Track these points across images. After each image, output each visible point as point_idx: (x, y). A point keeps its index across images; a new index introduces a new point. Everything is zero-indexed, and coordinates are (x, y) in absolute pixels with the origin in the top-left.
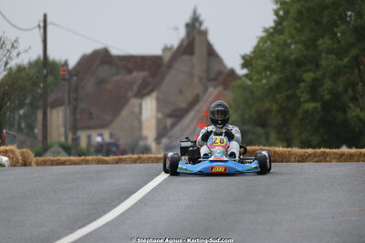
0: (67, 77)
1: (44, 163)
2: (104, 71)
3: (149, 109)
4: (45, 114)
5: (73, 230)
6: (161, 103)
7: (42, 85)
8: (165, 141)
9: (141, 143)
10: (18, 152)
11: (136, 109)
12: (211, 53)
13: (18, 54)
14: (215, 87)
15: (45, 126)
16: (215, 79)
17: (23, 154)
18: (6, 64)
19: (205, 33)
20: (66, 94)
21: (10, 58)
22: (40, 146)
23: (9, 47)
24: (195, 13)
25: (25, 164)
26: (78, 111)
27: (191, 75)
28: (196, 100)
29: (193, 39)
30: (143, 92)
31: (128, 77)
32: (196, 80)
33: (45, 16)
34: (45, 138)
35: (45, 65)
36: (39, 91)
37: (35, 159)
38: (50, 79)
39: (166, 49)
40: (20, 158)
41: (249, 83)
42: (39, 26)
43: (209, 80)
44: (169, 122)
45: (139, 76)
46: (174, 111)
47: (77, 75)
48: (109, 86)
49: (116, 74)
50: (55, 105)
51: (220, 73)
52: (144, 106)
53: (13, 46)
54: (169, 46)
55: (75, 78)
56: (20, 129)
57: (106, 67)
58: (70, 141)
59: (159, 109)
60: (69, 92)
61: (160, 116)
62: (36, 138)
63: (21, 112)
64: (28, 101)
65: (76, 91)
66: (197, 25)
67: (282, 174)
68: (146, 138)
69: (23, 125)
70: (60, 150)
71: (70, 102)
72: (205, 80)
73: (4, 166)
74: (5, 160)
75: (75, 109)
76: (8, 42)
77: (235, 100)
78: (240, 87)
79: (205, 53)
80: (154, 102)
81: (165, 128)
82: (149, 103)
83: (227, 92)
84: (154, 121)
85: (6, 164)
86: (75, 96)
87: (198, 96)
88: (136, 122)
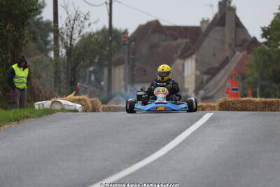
0: (127, 42)
1: (109, 110)
2: (155, 38)
3: (190, 68)
4: (110, 71)
5: (131, 164)
6: (199, 63)
7: (108, 49)
8: (202, 92)
9: (183, 93)
10: (89, 100)
11: (180, 68)
12: (238, 24)
13: (89, 25)
14: (241, 52)
15: (110, 80)
16: (240, 46)
17: (92, 102)
18: (80, 31)
19: (233, 10)
20: (126, 56)
21: (83, 27)
22: (106, 95)
23: (82, 19)
25: (95, 110)
26: (135, 69)
27: (223, 42)
28: (226, 61)
29: (225, 14)
30: (185, 55)
31: (174, 43)
32: (226, 46)
34: (109, 89)
35: (110, 34)
36: (106, 53)
37: (102, 106)
38: (114, 44)
39: (203, 22)
40: (90, 105)
41: (267, 48)
42: (106, 3)
43: (236, 46)
44: (205, 78)
45: (182, 41)
46: (210, 69)
47: (134, 41)
48: (160, 50)
49: (165, 41)
51: (245, 41)
52: (186, 65)
53: (85, 18)
54: (206, 19)
55: (133, 43)
56: (90, 83)
57: (157, 35)
58: (129, 92)
59: (197, 68)
60: (128, 54)
61: (198, 73)
62: (102, 89)
63: (91, 69)
64: (96, 61)
65: (134, 53)
66: (228, 3)
68: (187, 90)
69: (93, 78)
70: (121, 99)
71: (129, 61)
72: (233, 46)
73: (78, 112)
74: (78, 106)
75: (133, 67)
76: (81, 15)
77: (256, 61)
78: (260, 52)
79: (233, 25)
80: (194, 62)
81: (202, 82)
82: (189, 63)
83: (250, 55)
84: (193, 77)
85: (80, 110)
86: (133, 57)
87: (228, 58)
88: (180, 78)
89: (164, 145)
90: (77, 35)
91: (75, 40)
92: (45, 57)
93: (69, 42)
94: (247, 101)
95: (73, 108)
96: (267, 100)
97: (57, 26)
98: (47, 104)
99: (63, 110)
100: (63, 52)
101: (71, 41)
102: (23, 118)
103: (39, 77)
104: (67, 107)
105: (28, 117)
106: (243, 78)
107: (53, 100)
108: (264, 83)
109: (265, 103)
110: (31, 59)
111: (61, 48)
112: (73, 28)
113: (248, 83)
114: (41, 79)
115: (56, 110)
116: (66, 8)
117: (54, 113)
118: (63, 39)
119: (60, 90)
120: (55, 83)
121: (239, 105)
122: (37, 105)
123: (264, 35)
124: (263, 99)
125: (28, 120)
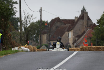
0: (47, 26)
1: (40, 51)
2: (58, 24)
3: (71, 35)
4: (41, 36)
6: (74, 33)
7: (40, 28)
8: (75, 44)
9: (68, 45)
10: (32, 47)
11: (67, 35)
12: (89, 19)
13: (33, 19)
14: (89, 29)
15: (41, 40)
16: (89, 27)
17: (33, 48)
18: (29, 22)
19: (87, 13)
20: (47, 31)
21: (30, 20)
23: (30, 17)
24: (84, 7)
25: (34, 51)
26: (50, 35)
27: (83, 25)
28: (84, 32)
29: (84, 15)
30: (69, 30)
31: (65, 26)
32: (84, 27)
33: (41, 8)
34: (41, 43)
35: (41, 23)
37: (37, 49)
39: (75, 18)
40: (33, 49)
42: (39, 11)
43: (88, 27)
45: (68, 25)
46: (78, 35)
47: (50, 25)
48: (60, 28)
49: (62, 25)
50: (44, 34)
51: (91, 25)
52: (69, 34)
53: (31, 17)
54: (77, 17)
55: (50, 26)
56: (34, 41)
57: (59, 23)
58: (48, 44)
59: (73, 35)
61: (74, 37)
62: (38, 43)
63: (34, 36)
64: (36, 32)
66: (85, 11)
68: (70, 43)
69: (35, 39)
70: (45, 47)
71: (48, 33)
72: (87, 27)
73: (28, 51)
74: (28, 49)
75: (49, 35)
76: (30, 15)
77: (95, 32)
78: (96, 29)
79: (87, 19)
80: (72, 33)
81: (75, 40)
82: (71, 33)
83: (93, 30)
84: (72, 38)
85: (29, 51)
86: (50, 31)
87: (85, 31)
88: (67, 39)
89: (58, 63)
90: (28, 23)
91: (27, 25)
92: (17, 31)
93: (25, 25)
94: (91, 47)
95: (26, 50)
96: (98, 47)
97: (21, 20)
98: (17, 48)
99: (22, 51)
100: (23, 29)
101: (26, 25)
102: (7, 54)
103: (15, 39)
104: (24, 50)
105: (9, 53)
106: (90, 39)
107: (19, 47)
108: (98, 41)
109: (97, 48)
110: (12, 32)
111: (22, 28)
112: (27, 20)
113: (92, 40)
114: (16, 40)
115: (20, 51)
116: (24, 13)
117: (19, 52)
118: (23, 24)
119: (22, 43)
120: (20, 41)
121: (88, 49)
122: (13, 49)
123: (98, 23)
124: (97, 46)
125: (9, 54)
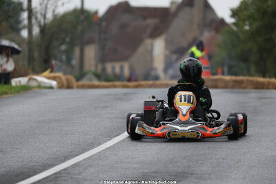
3: (159, 47)
4: (82, 50)
6: (168, 43)
8: (171, 72)
10: (64, 78)
11: (149, 47)
12: (207, 6)
14: (209, 32)
15: (82, 59)
18: (54, 11)
20: (97, 35)
25: (69, 87)
26: (106, 48)
30: (155, 34)
31: (144, 23)
32: (195, 26)
37: (76, 84)
38: (85, 23)
39: (172, 3)
41: (235, 28)
43: (205, 26)
44: (174, 57)
45: (151, 22)
46: (178, 49)
47: (106, 20)
48: (129, 29)
51: (213, 21)
55: (104, 23)
57: (127, 16)
60: (100, 33)
63: (63, 48)
64: (68, 40)
65: (105, 32)
67: (265, 98)
71: (100, 41)
72: (201, 26)
73: (53, 88)
77: (224, 42)
80: (163, 42)
93: (42, 21)
97: (31, 6)
98: (23, 81)
100: (36, 30)
104: (43, 85)
105: (6, 93)
107: (29, 77)
111: (35, 27)
112: (46, 8)
115: (33, 87)
117: (31, 89)
122: (14, 82)
123: (233, 16)
125: (7, 96)
